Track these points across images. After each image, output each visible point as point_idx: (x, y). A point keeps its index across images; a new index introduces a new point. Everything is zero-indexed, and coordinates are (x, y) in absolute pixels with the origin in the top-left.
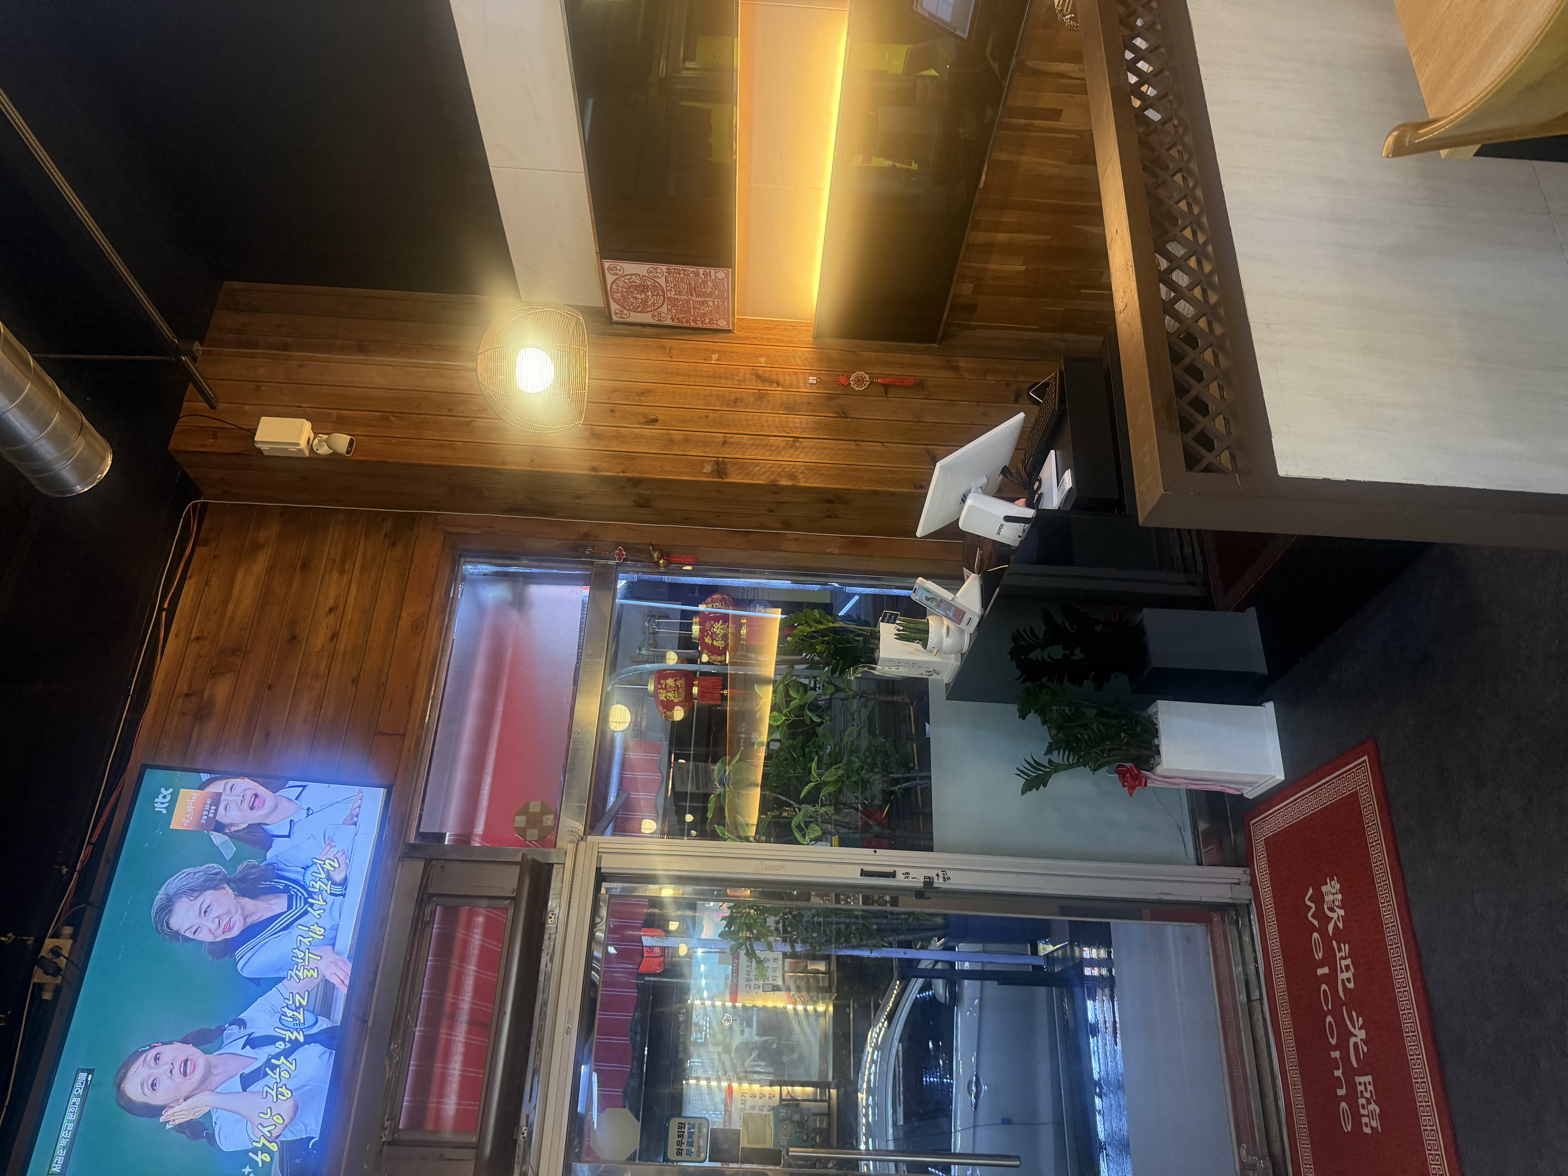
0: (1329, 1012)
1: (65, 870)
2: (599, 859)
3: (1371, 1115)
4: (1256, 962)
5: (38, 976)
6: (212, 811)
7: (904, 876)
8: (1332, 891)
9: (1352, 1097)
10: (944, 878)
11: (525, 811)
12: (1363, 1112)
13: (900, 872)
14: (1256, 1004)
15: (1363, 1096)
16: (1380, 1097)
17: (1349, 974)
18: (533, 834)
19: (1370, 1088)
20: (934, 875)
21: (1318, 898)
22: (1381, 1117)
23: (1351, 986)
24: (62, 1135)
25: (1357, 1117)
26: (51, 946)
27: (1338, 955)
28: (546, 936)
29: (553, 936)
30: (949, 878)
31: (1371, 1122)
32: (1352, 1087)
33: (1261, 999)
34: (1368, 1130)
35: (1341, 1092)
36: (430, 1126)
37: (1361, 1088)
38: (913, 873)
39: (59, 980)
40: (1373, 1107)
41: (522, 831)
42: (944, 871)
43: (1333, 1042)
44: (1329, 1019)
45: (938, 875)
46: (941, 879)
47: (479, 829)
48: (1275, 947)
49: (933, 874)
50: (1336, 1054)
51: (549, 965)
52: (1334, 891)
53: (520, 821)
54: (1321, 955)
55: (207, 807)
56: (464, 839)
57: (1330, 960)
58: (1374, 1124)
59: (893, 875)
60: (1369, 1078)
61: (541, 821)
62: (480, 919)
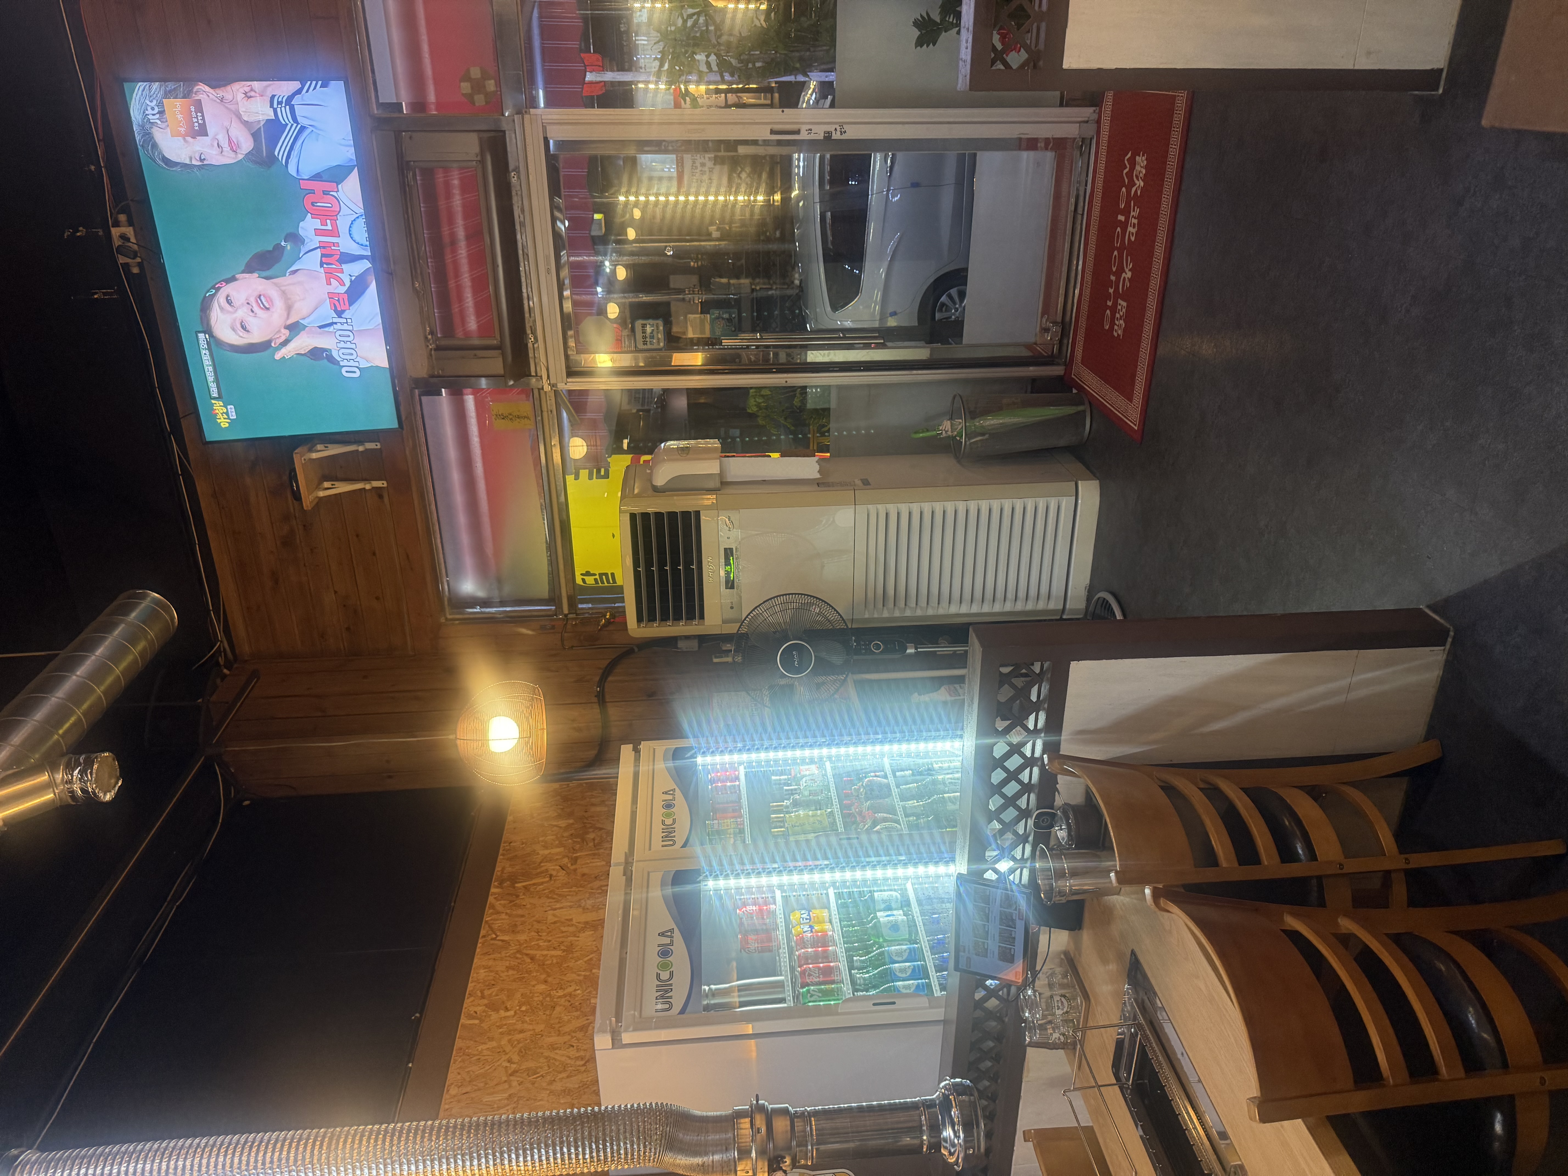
0: (1117, 248)
1: (93, 168)
2: (544, 129)
3: (1119, 326)
4: (1086, 185)
5: (122, 260)
6: (200, 118)
7: (807, 133)
8: (1141, 161)
9: (1114, 310)
10: (841, 132)
11: (467, 78)
12: (1117, 322)
13: (804, 128)
14: (1079, 217)
15: (1119, 313)
16: (1127, 318)
17: (1134, 231)
18: (480, 100)
19: (1124, 310)
20: (833, 130)
21: (1133, 163)
22: (1125, 330)
23: (1133, 239)
24: (207, 374)
25: (1112, 324)
26: (118, 234)
27: (1132, 213)
28: (514, 193)
29: (519, 193)
30: (845, 132)
31: (1118, 332)
32: (1115, 304)
33: (1083, 215)
34: (1115, 334)
35: (1109, 303)
36: (460, 334)
37: (1119, 307)
38: (815, 128)
39: (138, 260)
40: (1122, 322)
41: (470, 97)
42: (841, 125)
43: (1114, 269)
44: (1116, 253)
45: (836, 129)
46: (838, 133)
47: (432, 97)
48: (1100, 183)
49: (831, 128)
50: (1113, 278)
51: (522, 216)
52: (1142, 165)
53: (466, 87)
54: (1123, 206)
55: (194, 114)
56: (419, 106)
57: (1126, 212)
58: (1119, 332)
59: (798, 132)
60: (1125, 304)
61: (484, 87)
62: (456, 182)
